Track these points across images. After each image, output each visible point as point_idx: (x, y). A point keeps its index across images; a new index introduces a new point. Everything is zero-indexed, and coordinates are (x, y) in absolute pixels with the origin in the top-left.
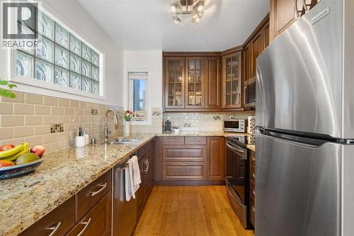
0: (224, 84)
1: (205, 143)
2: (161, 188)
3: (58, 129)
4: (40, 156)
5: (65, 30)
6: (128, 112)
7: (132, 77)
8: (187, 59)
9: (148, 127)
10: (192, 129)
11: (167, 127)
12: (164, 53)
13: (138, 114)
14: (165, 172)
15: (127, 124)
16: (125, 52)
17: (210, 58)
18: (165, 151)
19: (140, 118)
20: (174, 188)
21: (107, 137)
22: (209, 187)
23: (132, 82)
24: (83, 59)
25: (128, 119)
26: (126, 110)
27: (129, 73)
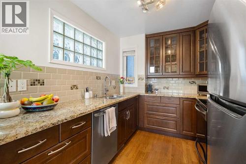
0: (198, 54)
1: (178, 103)
2: (143, 133)
3: (75, 87)
4: (57, 101)
5: (81, 32)
6: (122, 78)
7: (125, 54)
8: (164, 37)
9: (135, 88)
10: (170, 91)
11: (149, 88)
12: (146, 35)
13: (130, 79)
14: (146, 122)
15: (121, 86)
16: (121, 39)
17: (184, 34)
18: (146, 106)
19: (130, 82)
20: (153, 135)
21: (106, 94)
22: (181, 140)
23: (125, 58)
24: (91, 47)
25: (122, 83)
26: (121, 76)
27: (124, 52)
